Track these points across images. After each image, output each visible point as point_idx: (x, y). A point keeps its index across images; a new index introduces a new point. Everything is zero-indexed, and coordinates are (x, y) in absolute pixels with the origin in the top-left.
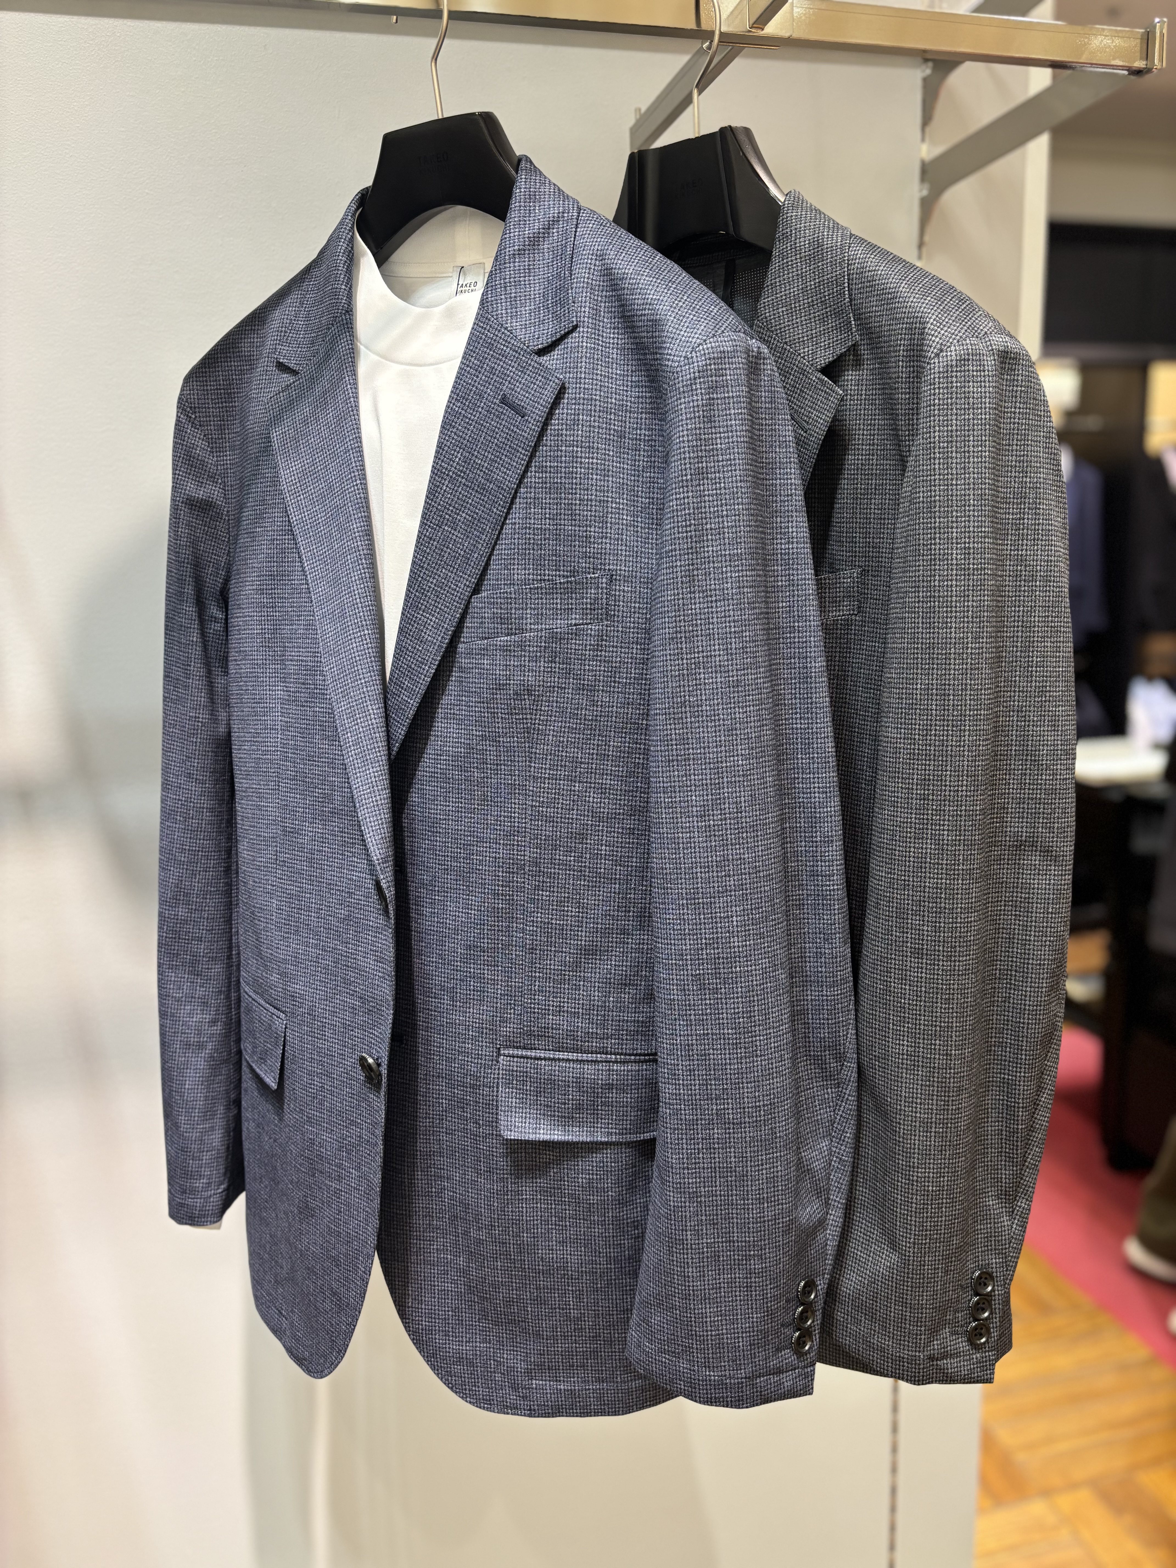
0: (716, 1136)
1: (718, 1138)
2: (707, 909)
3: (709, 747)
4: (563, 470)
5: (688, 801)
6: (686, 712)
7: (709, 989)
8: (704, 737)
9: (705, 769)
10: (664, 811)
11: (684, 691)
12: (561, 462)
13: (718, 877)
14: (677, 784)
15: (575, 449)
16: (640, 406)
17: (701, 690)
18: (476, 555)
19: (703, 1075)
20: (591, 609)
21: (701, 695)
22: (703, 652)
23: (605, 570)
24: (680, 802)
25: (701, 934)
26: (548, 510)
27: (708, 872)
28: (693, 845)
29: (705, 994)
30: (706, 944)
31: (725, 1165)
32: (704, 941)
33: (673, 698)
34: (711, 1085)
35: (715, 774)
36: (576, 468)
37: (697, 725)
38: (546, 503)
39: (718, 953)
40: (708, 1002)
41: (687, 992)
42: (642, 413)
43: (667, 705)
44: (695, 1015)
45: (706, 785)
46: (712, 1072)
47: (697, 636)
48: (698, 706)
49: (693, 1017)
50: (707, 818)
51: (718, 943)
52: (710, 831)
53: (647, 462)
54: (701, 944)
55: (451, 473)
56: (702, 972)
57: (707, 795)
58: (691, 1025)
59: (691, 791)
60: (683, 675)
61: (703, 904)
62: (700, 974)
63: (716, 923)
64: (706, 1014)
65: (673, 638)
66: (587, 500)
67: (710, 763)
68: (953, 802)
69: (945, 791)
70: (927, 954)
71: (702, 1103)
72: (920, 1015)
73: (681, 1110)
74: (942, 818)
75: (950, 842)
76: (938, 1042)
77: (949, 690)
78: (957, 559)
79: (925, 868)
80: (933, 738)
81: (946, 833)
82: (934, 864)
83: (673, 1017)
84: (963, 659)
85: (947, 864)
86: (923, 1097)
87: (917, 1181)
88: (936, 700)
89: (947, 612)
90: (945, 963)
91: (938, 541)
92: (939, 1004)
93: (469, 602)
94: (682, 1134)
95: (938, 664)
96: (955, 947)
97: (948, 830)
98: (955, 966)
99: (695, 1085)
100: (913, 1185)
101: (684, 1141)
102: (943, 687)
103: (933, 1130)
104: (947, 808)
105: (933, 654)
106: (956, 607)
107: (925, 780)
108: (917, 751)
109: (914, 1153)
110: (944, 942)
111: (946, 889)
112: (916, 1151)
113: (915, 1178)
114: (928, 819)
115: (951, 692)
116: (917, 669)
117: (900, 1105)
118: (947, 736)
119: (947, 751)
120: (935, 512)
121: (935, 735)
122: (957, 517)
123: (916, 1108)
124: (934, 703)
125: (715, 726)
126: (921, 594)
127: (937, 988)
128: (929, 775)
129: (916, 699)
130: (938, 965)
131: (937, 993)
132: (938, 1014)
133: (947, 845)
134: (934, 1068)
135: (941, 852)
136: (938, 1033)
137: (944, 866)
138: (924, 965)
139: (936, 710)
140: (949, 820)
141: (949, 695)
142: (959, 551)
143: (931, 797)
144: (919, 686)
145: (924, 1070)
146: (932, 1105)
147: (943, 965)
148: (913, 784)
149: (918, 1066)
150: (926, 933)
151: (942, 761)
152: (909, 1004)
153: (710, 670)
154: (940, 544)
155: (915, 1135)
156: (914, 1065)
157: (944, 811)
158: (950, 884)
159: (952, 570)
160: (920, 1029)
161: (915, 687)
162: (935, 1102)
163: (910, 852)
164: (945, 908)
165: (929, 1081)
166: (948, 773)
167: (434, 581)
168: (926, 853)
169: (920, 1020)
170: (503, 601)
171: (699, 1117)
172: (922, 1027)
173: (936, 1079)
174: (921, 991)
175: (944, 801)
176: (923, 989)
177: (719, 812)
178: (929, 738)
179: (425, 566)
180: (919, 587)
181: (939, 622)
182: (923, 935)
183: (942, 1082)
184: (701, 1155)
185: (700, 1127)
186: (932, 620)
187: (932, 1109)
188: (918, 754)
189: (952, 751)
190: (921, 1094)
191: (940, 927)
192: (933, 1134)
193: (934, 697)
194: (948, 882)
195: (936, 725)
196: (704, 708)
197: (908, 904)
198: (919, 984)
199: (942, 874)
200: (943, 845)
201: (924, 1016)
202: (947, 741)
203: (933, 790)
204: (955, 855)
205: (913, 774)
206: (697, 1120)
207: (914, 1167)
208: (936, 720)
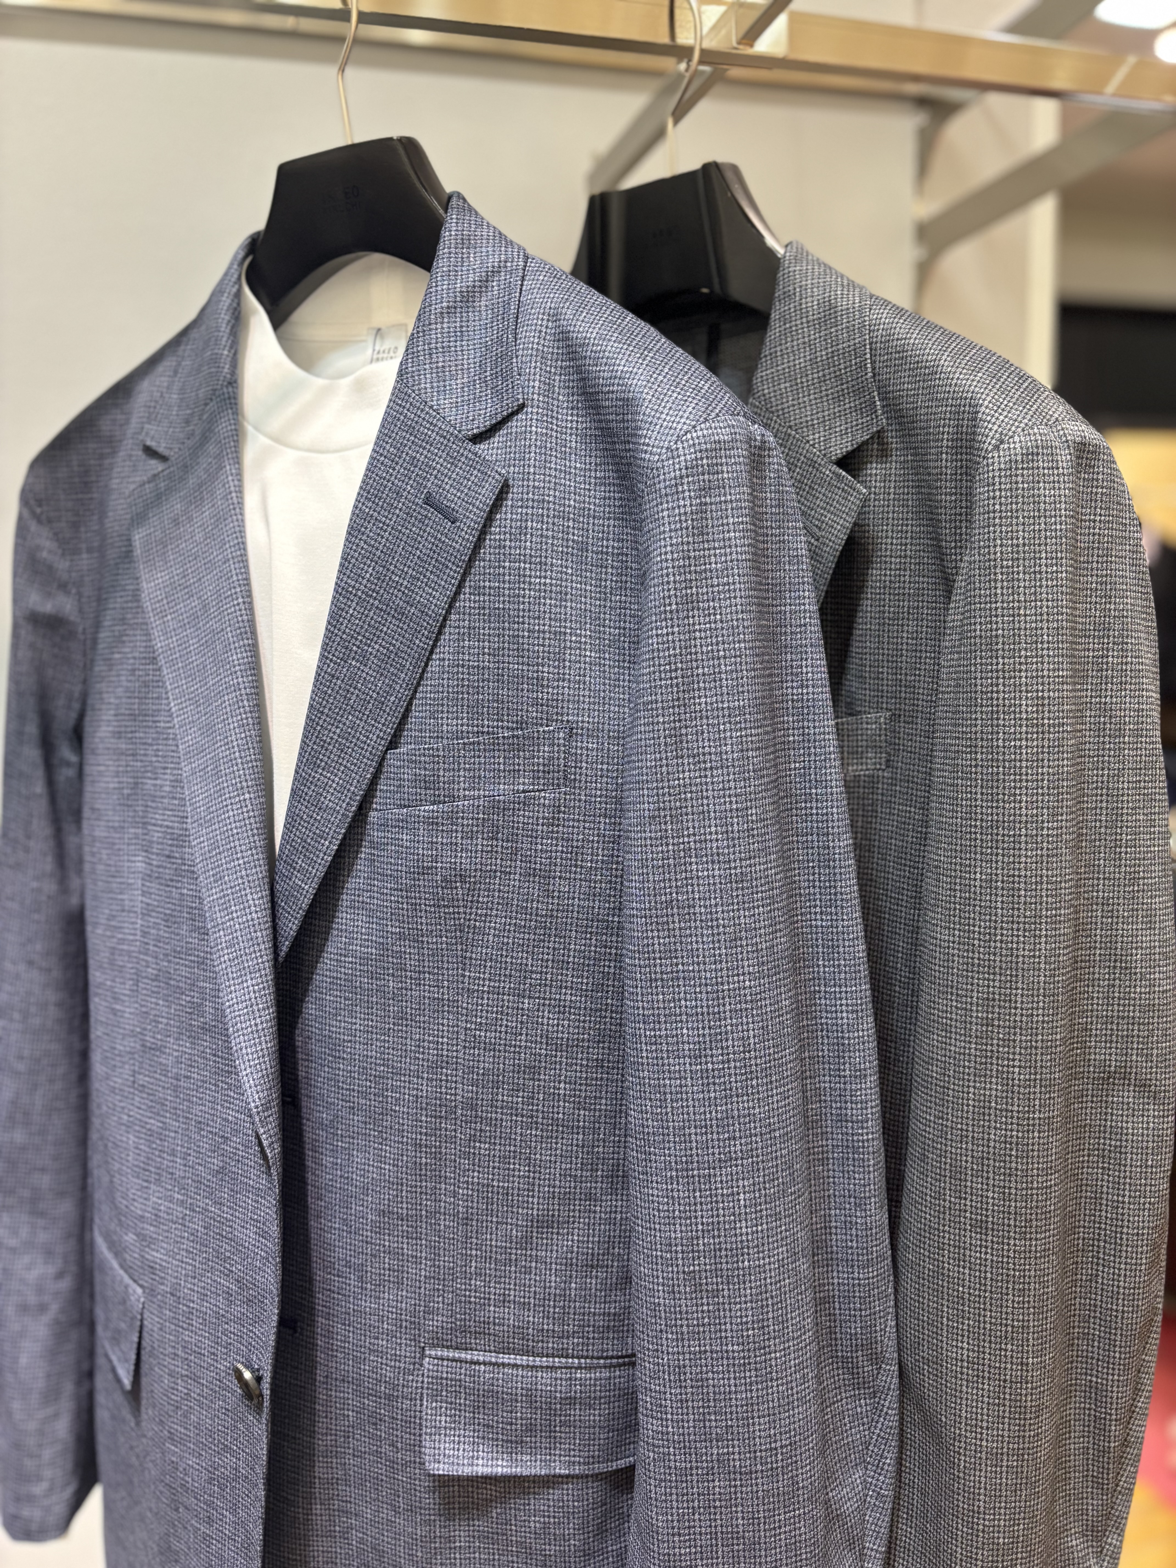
0: (717, 1489)
1: (720, 1494)
2: (705, 1184)
3: (705, 964)
4: (507, 592)
5: (677, 1035)
6: (673, 915)
7: (707, 1291)
8: (697, 950)
9: (701, 993)
10: (644, 1047)
11: (670, 887)
12: (504, 582)
13: (719, 1140)
14: (662, 1012)
15: (522, 565)
16: (607, 509)
17: (692, 885)
18: (393, 699)
19: (699, 1408)
20: (544, 772)
21: (693, 892)
22: (694, 835)
23: (562, 721)
24: (667, 1036)
25: (696, 1218)
26: (486, 644)
27: (706, 1133)
28: (684, 1096)
29: (702, 1298)
30: (703, 1231)
31: (730, 1529)
32: (700, 1227)
33: (655, 895)
34: (710, 1421)
35: (713, 1000)
36: (524, 589)
37: (688, 932)
38: (484, 635)
39: (720, 1243)
40: (705, 1308)
41: (677, 1296)
42: (609, 519)
43: (647, 905)
44: (688, 1326)
45: (702, 1014)
46: (712, 1404)
47: (687, 814)
48: (689, 907)
49: (685, 1329)
50: (703, 1060)
51: (719, 1230)
52: (707, 1078)
53: (617, 581)
54: (697, 1231)
55: (359, 593)
56: (697, 1268)
57: (703, 1028)
58: (683, 1340)
59: (681, 1021)
60: (669, 866)
61: (699, 1176)
62: (694, 1271)
63: (717, 1202)
64: (704, 1325)
65: (654, 817)
66: (539, 631)
67: (706, 985)
68: (1026, 1030)
69: (1015, 1015)
70: (993, 1230)
71: (698, 1445)
72: (985, 1310)
73: (669, 1454)
74: (1012, 1050)
75: (1022, 1083)
76: (1009, 1347)
77: (1019, 883)
78: (1027, 712)
79: (990, 1115)
80: (999, 945)
81: (1017, 1070)
82: (1001, 1110)
83: (658, 1328)
84: (1037, 843)
85: (1018, 1112)
86: (991, 1419)
87: (983, 1531)
88: (1003, 896)
89: (1015, 781)
90: (1017, 1242)
91: (1001, 688)
92: (1010, 1296)
93: (383, 759)
94: (671, 1488)
95: (1003, 849)
96: (1031, 1220)
97: (1020, 1067)
98: (1030, 1246)
99: (688, 1422)
100: (977, 1536)
101: (674, 1497)
102: (1011, 879)
103: (1005, 1464)
104: (1018, 1038)
105: (997, 835)
106: (1027, 774)
107: (988, 999)
108: (976, 961)
109: (979, 1494)
110: (1016, 1213)
111: (1017, 1144)
112: (982, 1491)
113: (981, 1527)
114: (992, 1051)
115: (1022, 885)
116: (975, 854)
117: (960, 1429)
118: (1017, 943)
119: (1017, 963)
120: (997, 650)
121: (1001, 942)
122: (1026, 657)
123: (981, 1434)
124: (999, 899)
125: (713, 935)
126: (979, 756)
127: (1008, 1275)
128: (994, 993)
129: (975, 893)
130: (1009, 1244)
131: (1008, 1282)
132: (1010, 1310)
133: (1019, 1086)
134: (1005, 1381)
135: (1010, 1095)
136: (1009, 1335)
137: (1015, 1114)
138: (989, 1244)
139: (1002, 909)
140: (1020, 1054)
141: (1019, 890)
142: (1029, 702)
143: (996, 1023)
144: (978, 876)
145: (991, 1383)
146: (1003, 1430)
147: (1015, 1245)
148: (971, 1004)
149: (983, 1377)
150: (991, 1201)
151: (1011, 976)
152: (970, 1294)
153: (704, 859)
154: (1004, 692)
155: (980, 1470)
156: (978, 1376)
157: (1014, 1041)
158: (1023, 1137)
159: (1021, 726)
160: (984, 1328)
161: (973, 876)
162: (1006, 1426)
163: (968, 1093)
164: (1017, 1169)
165: (999, 1398)
166: (1020, 991)
167: (338, 731)
168: (990, 1096)
169: (985, 1316)
170: (427, 759)
171: (694, 1464)
172: (988, 1326)
173: (1007, 1397)
174: (985, 1278)
175: (1015, 1028)
176: (989, 1275)
177: (720, 1051)
178: (993, 944)
179: (326, 711)
180: (976, 746)
181: (1004, 794)
182: (987, 1203)
183: (1016, 1401)
184: (697, 1517)
185: (695, 1478)
186: (995, 790)
187: (1003, 1436)
188: (979, 965)
189: (1024, 963)
190: (988, 1416)
191: (1010, 1194)
192: (1004, 1469)
193: (1000, 892)
194: (1020, 1135)
195: (1002, 928)
196: (697, 910)
197: (966, 1162)
198: (983, 1268)
199: (1012, 1124)
200: (1013, 1086)
201: (991, 1311)
202: (1017, 949)
203: (999, 1013)
204: (1029, 1099)
205: (972, 991)
206: (691, 1468)
207: (979, 1513)
208: (1002, 922)
